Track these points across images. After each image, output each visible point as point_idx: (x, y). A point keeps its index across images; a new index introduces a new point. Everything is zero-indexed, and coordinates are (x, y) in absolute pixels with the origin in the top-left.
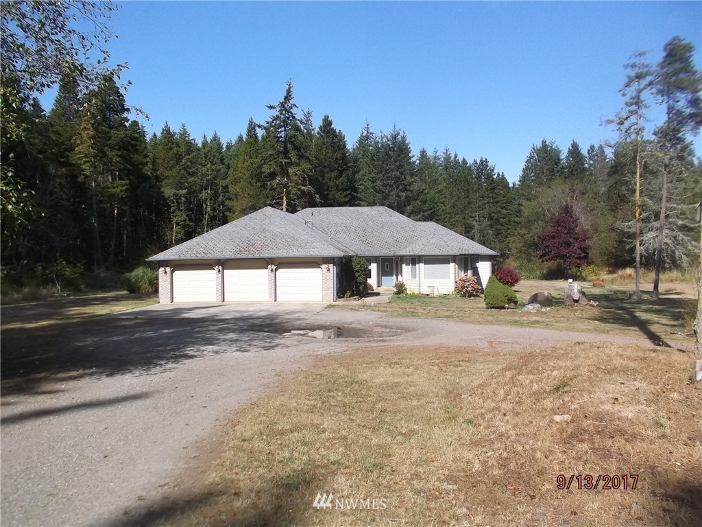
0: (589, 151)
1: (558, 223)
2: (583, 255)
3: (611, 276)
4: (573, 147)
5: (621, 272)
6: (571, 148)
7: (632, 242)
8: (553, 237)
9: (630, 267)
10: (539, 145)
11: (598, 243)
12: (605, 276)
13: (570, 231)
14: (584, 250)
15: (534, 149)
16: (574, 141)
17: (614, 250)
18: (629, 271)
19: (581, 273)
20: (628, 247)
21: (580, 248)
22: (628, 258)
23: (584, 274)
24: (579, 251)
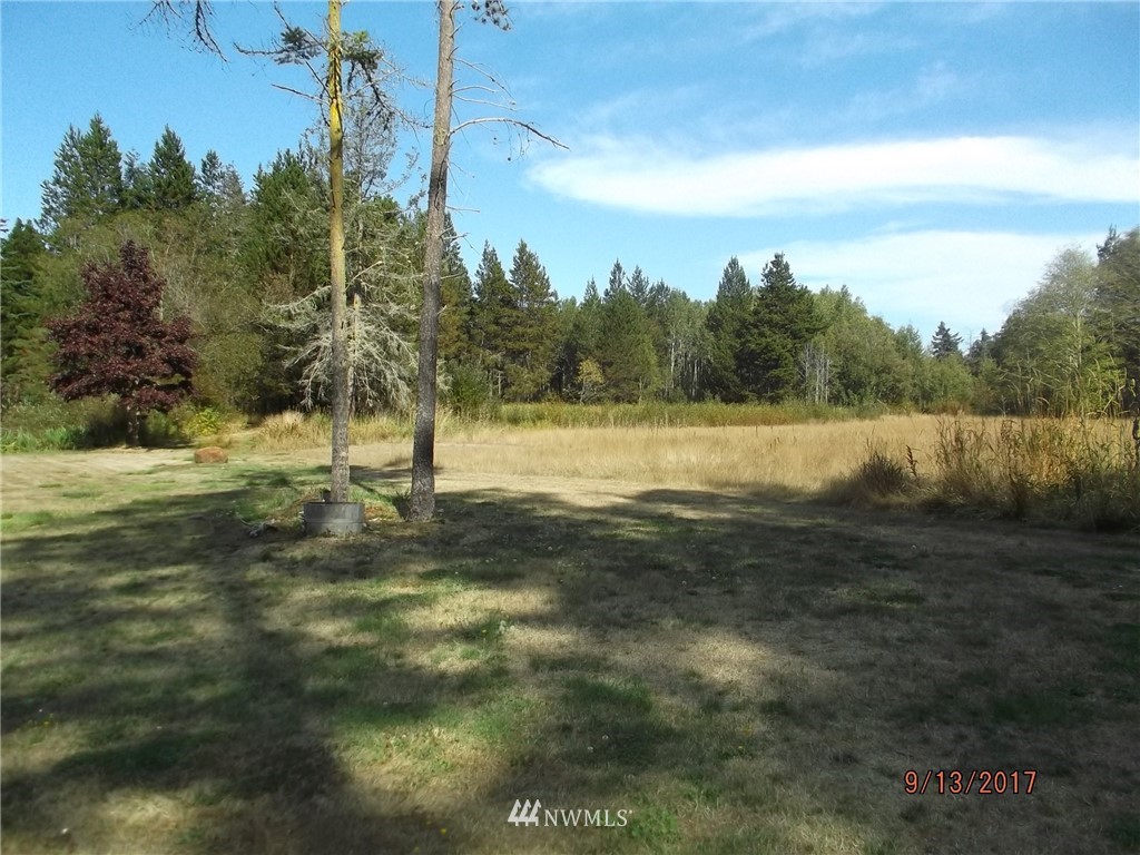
0: (204, 165)
1: (105, 292)
2: (177, 379)
3: (251, 433)
4: (166, 142)
5: (272, 422)
6: (161, 144)
7: (296, 353)
8: (94, 330)
9: (293, 410)
10: (85, 130)
11: (221, 357)
12: (237, 431)
13: (141, 316)
14: (179, 365)
15: (72, 138)
16: (168, 131)
17: (256, 374)
18: (290, 418)
19: (180, 427)
20: (287, 364)
21: (169, 361)
22: (288, 392)
23: (187, 431)
24: (166, 369)
